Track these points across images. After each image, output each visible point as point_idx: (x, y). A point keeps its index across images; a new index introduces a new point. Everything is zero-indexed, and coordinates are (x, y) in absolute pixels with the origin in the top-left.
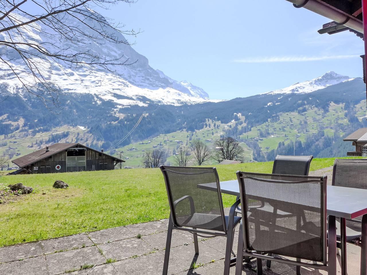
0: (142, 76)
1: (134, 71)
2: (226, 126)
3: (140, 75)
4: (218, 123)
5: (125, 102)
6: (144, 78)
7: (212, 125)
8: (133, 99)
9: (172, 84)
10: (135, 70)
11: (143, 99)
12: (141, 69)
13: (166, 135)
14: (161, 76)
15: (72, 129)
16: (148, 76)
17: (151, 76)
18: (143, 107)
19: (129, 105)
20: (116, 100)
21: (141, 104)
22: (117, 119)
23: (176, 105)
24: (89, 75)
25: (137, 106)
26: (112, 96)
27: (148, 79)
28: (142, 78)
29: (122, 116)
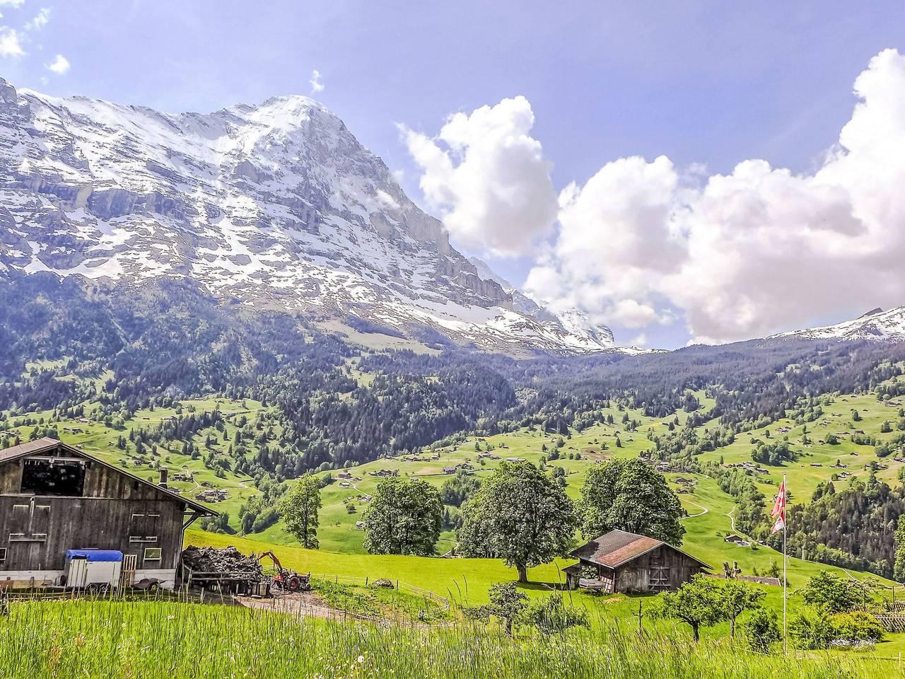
0: (427, 273)
1: (409, 258)
3: (424, 271)
5: (378, 343)
6: (433, 279)
7: (618, 419)
8: (400, 336)
9: (509, 297)
10: (412, 256)
11: (430, 334)
12: (427, 255)
13: (484, 440)
14: (483, 276)
15: (227, 407)
16: (445, 274)
17: (452, 273)
18: (426, 357)
19: (387, 351)
20: (355, 337)
21: (420, 349)
22: (351, 387)
23: (521, 356)
24: (289, 263)
25: (409, 354)
26: (346, 323)
27: (446, 283)
28: (429, 279)
29: (365, 380)
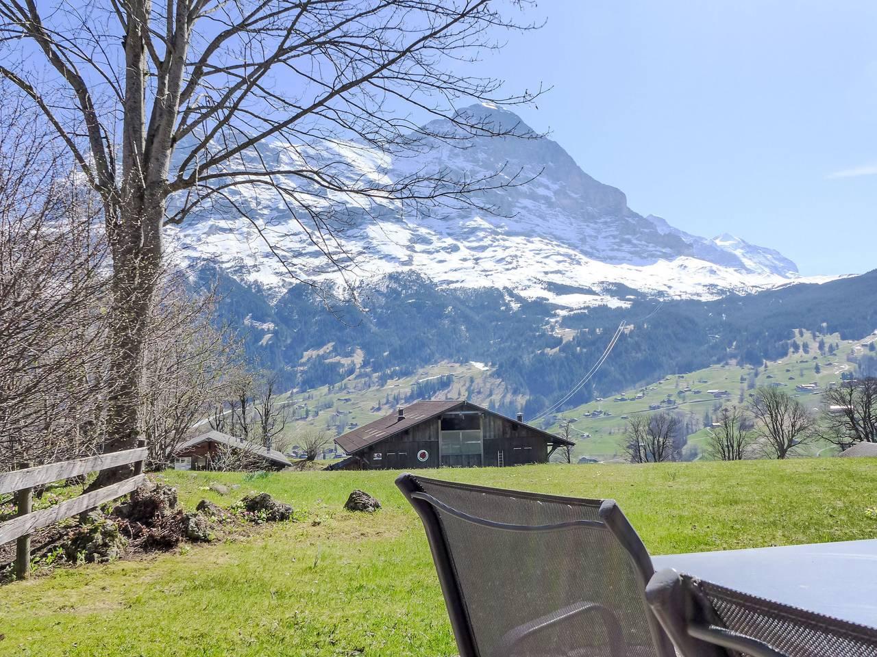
0: (611, 235)
1: (592, 225)
2: (858, 348)
3: (608, 234)
4: (833, 339)
5: (575, 301)
6: (617, 240)
7: (814, 346)
8: (594, 293)
9: (691, 245)
10: (596, 223)
11: (619, 290)
12: (609, 220)
13: (683, 377)
14: (661, 231)
15: (459, 370)
16: (628, 234)
17: (634, 233)
18: (619, 309)
19: (584, 308)
20: (552, 298)
21: (614, 303)
22: (558, 342)
23: (706, 298)
24: (491, 246)
25: (604, 308)
26: (545, 289)
27: (629, 242)
28: (613, 241)
29: (568, 334)
